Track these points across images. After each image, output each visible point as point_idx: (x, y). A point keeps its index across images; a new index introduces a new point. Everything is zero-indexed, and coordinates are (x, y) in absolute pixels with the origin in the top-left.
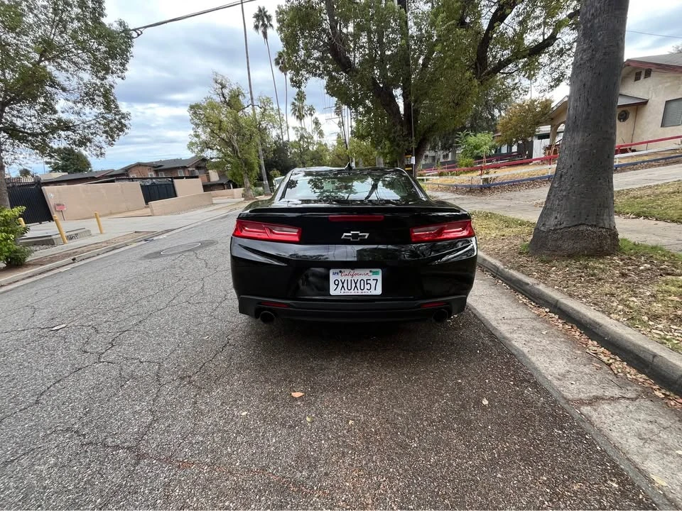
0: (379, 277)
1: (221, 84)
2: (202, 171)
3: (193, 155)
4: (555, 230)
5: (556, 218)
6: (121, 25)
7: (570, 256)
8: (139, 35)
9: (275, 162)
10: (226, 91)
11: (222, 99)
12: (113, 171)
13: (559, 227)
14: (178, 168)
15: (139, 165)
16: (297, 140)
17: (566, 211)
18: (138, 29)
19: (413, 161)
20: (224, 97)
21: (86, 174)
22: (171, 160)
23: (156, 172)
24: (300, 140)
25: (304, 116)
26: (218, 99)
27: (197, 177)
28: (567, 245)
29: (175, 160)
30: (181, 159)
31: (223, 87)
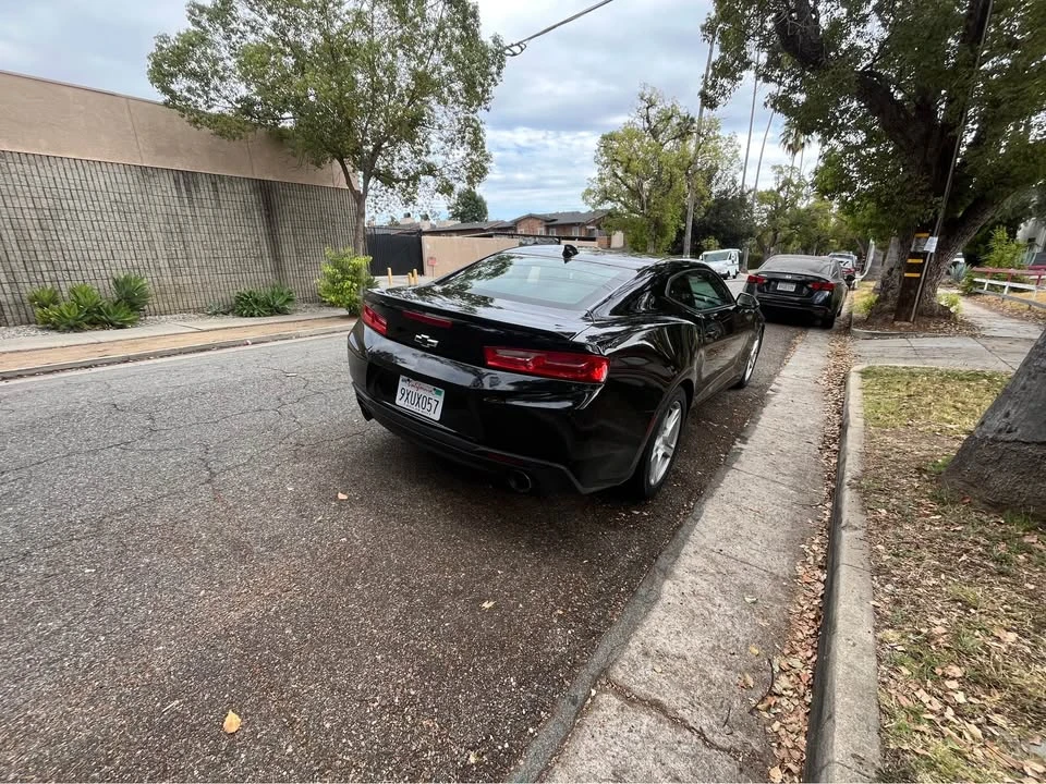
0: (441, 399)
1: (650, 100)
2: (604, 230)
3: (589, 208)
4: (994, 440)
5: (1007, 415)
6: (494, 42)
7: (997, 507)
8: (522, 50)
9: (715, 225)
10: (653, 112)
11: (647, 125)
12: (503, 222)
13: (1003, 436)
14: (574, 225)
15: (531, 217)
16: (775, 189)
17: (1032, 405)
18: (521, 42)
19: (931, 245)
20: (648, 121)
21: (476, 225)
22: (568, 213)
23: (548, 228)
24: (779, 190)
25: (803, 145)
26: (641, 124)
27: (593, 239)
28: (1001, 481)
29: (573, 213)
30: (578, 213)
31: (651, 105)
